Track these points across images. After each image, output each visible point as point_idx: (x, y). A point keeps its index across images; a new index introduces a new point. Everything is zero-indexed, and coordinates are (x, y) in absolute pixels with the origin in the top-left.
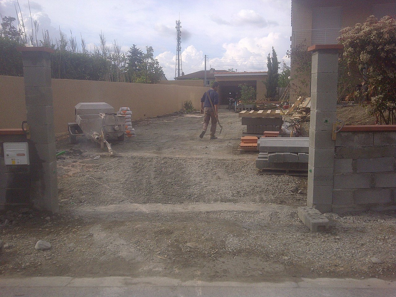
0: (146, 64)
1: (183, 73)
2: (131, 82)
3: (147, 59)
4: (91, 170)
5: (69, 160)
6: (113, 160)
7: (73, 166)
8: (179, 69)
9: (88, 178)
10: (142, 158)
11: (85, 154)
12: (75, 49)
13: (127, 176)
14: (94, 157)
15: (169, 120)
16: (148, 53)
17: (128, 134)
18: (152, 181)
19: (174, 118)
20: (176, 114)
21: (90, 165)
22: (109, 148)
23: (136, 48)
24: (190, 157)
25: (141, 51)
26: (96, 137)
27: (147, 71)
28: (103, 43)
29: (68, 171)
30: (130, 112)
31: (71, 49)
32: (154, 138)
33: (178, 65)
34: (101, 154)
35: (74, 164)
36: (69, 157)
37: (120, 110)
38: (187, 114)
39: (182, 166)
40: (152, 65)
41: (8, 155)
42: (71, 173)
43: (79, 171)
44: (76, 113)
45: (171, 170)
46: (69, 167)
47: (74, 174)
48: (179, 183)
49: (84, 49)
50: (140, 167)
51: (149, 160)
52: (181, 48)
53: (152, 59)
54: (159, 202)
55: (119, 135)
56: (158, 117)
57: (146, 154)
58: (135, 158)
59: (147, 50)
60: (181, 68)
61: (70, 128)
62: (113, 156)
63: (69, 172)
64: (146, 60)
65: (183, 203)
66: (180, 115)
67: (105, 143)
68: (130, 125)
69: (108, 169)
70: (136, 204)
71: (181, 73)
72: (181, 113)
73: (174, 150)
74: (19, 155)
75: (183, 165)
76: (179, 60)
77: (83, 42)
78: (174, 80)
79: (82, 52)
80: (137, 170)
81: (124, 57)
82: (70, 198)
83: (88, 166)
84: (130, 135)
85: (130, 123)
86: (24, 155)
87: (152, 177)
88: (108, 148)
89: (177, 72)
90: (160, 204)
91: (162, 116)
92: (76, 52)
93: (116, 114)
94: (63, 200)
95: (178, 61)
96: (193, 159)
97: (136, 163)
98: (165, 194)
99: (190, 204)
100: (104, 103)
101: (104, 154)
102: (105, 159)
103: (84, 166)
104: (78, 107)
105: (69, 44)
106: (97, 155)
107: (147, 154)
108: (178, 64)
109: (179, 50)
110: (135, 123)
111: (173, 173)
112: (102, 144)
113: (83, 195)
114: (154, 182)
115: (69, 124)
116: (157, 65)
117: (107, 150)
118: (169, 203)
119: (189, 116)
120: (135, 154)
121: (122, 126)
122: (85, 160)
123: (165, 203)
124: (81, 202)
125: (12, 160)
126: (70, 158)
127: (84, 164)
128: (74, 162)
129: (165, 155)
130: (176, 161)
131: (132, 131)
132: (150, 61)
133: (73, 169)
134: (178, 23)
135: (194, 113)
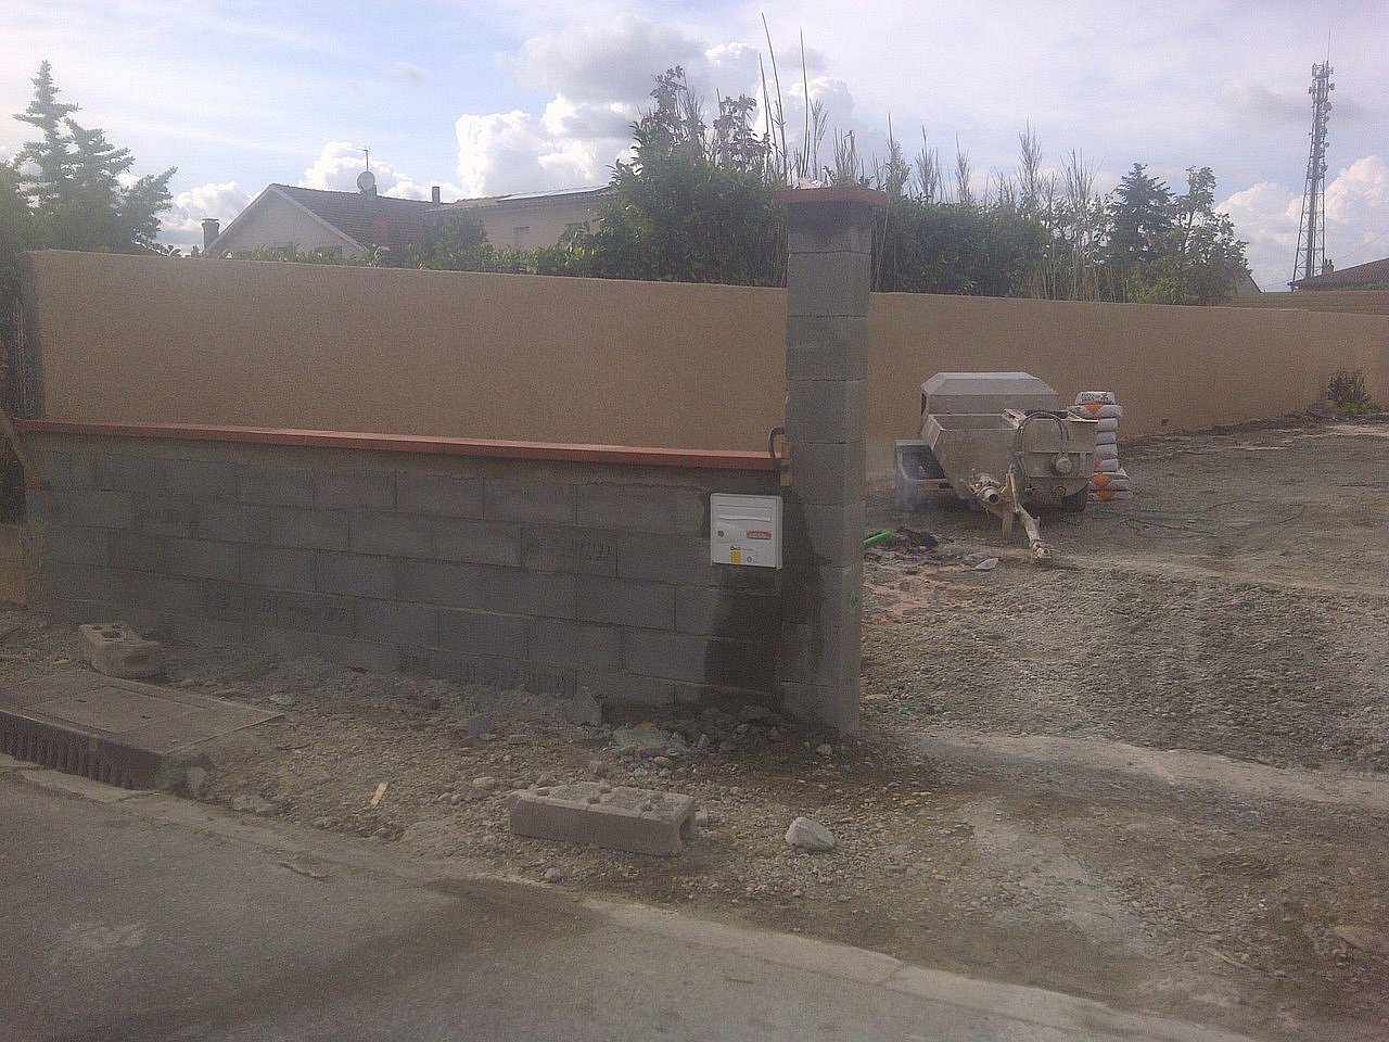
0: (1181, 233)
1: (1327, 265)
2: (1119, 299)
3: (1188, 215)
4: (964, 604)
5: (892, 564)
6: (1043, 576)
7: (904, 587)
8: (1310, 250)
9: (955, 634)
10: (1151, 581)
11: (945, 549)
12: (933, 188)
13: (1094, 641)
14: (975, 561)
15: (1263, 444)
16: (1192, 191)
17: (1102, 488)
18: (1190, 669)
19: (1282, 436)
20: (1293, 420)
21: (962, 587)
22: (1033, 534)
23: (1145, 177)
24: (1352, 591)
25: (1163, 187)
26: (990, 492)
27: (1185, 259)
28: (1030, 162)
29: (888, 601)
30: (1116, 409)
31: (921, 190)
32: (1203, 507)
33: (1306, 234)
34: (1002, 552)
35: (909, 578)
36: (892, 554)
37: (1079, 400)
38: (1341, 421)
39: (1319, 626)
40: (1205, 235)
41: (721, 534)
42: (897, 610)
43: (924, 604)
44: (924, 407)
45: (1269, 635)
46: (892, 588)
47: (911, 613)
48: (1301, 687)
49: (964, 190)
50: (1143, 611)
51: (1178, 589)
52: (1325, 168)
53: (1208, 213)
54: (1220, 752)
55: (1070, 491)
56: (1220, 431)
57: (1170, 567)
58: (1125, 577)
59: (1192, 182)
60: (1318, 245)
61: (900, 458)
62: (1044, 565)
63: (890, 604)
64: (1184, 219)
65: (1317, 767)
66: (1311, 427)
67: (1017, 517)
68: (1110, 456)
69: (1024, 609)
70: (1125, 746)
71: (1318, 263)
72: (1314, 418)
73: (1283, 561)
74: (751, 535)
75: (1321, 620)
76: (1312, 212)
77: (961, 165)
78: (1289, 289)
79: (956, 200)
80: (1134, 623)
81: (1099, 210)
82: (896, 692)
83: (957, 591)
84: (1107, 491)
85: (1113, 449)
86: (767, 536)
87: (1193, 651)
88: (1030, 533)
89: (1302, 262)
90: (1222, 759)
91: (1234, 427)
92: (935, 202)
93: (1064, 415)
94: (872, 697)
95: (1311, 218)
96: (1364, 600)
97: (1131, 596)
98: (1241, 724)
99: (1350, 775)
100: (1023, 375)
101: (1012, 552)
102: (1016, 572)
103: (942, 589)
104: (932, 386)
105: (914, 174)
106: (986, 555)
107: (1171, 565)
108: (1307, 229)
109: (1317, 174)
110: (1129, 450)
111: (1277, 646)
112: (1007, 521)
113: (936, 688)
114: (1198, 673)
115: (900, 443)
116: (1226, 236)
117: (1023, 541)
118: (1261, 759)
119: (1348, 429)
120: (1126, 563)
121: (1083, 457)
122: (945, 569)
123: (1244, 760)
124: (931, 711)
125: (732, 548)
126: (897, 557)
127: (942, 584)
128: (910, 573)
129: (1244, 577)
130: (1293, 602)
131: (1117, 477)
132: (1198, 220)
133: (904, 596)
134: (1322, 75)
135: (1372, 421)
